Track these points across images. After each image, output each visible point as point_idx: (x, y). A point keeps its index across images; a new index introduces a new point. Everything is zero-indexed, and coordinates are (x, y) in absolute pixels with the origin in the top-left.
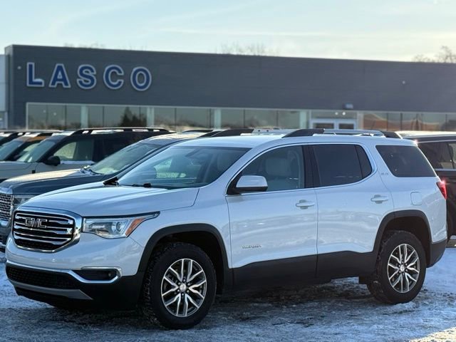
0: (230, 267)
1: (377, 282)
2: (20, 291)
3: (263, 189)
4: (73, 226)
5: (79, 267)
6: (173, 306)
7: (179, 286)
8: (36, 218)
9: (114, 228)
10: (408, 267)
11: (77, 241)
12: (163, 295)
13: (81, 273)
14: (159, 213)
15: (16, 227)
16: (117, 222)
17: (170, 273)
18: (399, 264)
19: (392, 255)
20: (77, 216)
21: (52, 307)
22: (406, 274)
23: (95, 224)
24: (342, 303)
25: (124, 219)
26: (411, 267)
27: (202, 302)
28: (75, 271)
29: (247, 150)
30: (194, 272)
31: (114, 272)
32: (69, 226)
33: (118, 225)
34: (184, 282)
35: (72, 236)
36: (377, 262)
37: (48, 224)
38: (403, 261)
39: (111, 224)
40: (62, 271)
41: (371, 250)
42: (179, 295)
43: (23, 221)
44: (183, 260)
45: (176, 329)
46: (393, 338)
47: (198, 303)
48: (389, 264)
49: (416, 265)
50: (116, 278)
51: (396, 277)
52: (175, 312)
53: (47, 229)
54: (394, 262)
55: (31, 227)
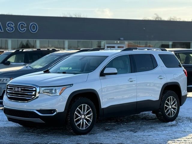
0: (102, 107)
1: (160, 113)
2: (10, 119)
3: (115, 74)
4: (36, 91)
5: (39, 109)
6: (79, 125)
7: (81, 116)
8: (18, 87)
9: (53, 91)
10: (173, 106)
11: (37, 97)
12: (75, 120)
13: (40, 111)
14: (73, 84)
15: (8, 91)
16: (55, 89)
17: (78, 110)
18: (169, 105)
19: (166, 101)
20: (38, 86)
21: (22, 126)
22: (172, 109)
23: (45, 90)
24: (145, 122)
25: (59, 87)
26: (174, 106)
27: (91, 123)
28: (37, 110)
29: (107, 57)
30: (87, 110)
31: (54, 111)
32: (34, 91)
33: (55, 90)
34: (83, 114)
35: (35, 95)
36: (161, 104)
37: (24, 90)
38: (171, 103)
39: (52, 89)
40: (31, 111)
41: (158, 99)
42: (82, 120)
43: (12, 89)
44: (83, 105)
45: (81, 135)
46: (175, 137)
47: (89, 123)
48: (165, 105)
49: (176, 105)
50: (55, 113)
51: (168, 111)
52: (80, 127)
53: (24, 92)
54: (167, 104)
55: (16, 92)
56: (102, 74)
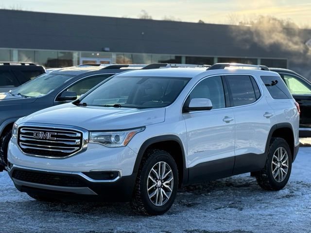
0: (187, 167)
1: (265, 175)
3: (209, 109)
4: (81, 138)
5: (88, 170)
6: (154, 199)
7: (157, 182)
8: (45, 132)
9: (113, 139)
10: (282, 164)
11: (85, 150)
12: (148, 190)
13: (90, 174)
14: (145, 127)
15: (21, 139)
16: (115, 135)
17: (152, 173)
18: (277, 162)
19: (274, 156)
20: (85, 130)
22: (282, 169)
23: (97, 137)
24: (239, 191)
25: (122, 132)
26: (284, 163)
27: (171, 193)
28: (84, 173)
29: (189, 79)
30: (166, 172)
31: (116, 173)
32: (78, 138)
33: (117, 137)
34: (160, 179)
35: (80, 146)
36: (266, 161)
37: (57, 136)
38: (280, 159)
39: (111, 136)
40: (73, 173)
41: (264, 152)
42: (158, 189)
43: (32, 134)
44: (160, 162)
45: (156, 215)
47: (168, 195)
48: (272, 162)
49: (286, 162)
50: (118, 178)
51: (276, 171)
52: (155, 202)
53: (57, 140)
54: (275, 160)
55: (40, 139)
56: (186, 109)
